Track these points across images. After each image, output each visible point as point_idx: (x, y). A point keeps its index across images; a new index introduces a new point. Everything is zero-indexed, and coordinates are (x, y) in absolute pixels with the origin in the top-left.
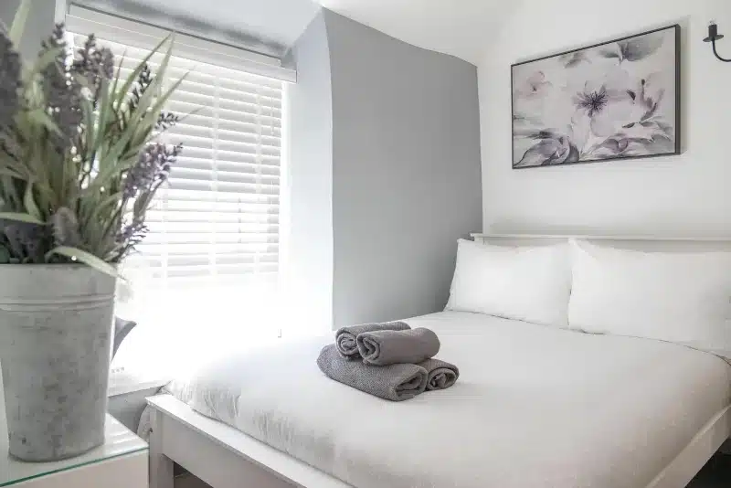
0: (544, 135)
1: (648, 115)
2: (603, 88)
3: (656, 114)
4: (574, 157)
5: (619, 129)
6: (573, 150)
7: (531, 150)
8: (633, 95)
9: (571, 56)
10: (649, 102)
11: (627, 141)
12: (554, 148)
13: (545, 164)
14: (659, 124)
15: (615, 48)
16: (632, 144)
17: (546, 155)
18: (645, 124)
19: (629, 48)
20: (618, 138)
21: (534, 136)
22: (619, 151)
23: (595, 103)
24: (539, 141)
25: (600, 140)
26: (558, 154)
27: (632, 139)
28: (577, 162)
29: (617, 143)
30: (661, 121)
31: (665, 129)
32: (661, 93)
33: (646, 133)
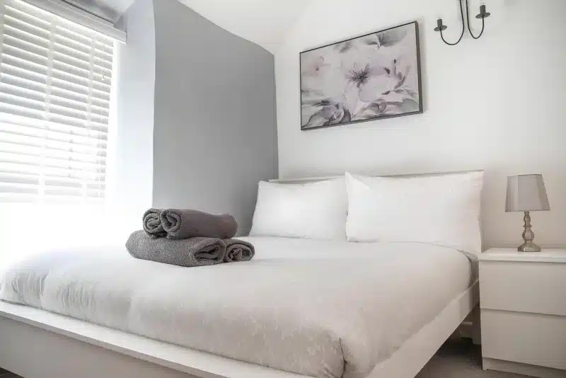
0: (325, 103)
1: (400, 84)
2: (367, 66)
3: (405, 84)
4: (347, 119)
5: (379, 96)
6: (347, 113)
7: (315, 115)
8: (388, 71)
9: (343, 45)
10: (400, 76)
11: (385, 104)
12: (333, 112)
13: (326, 125)
14: (408, 91)
15: (375, 38)
16: (388, 106)
17: (326, 118)
18: (398, 92)
19: (384, 38)
20: (379, 103)
21: (318, 104)
22: (380, 113)
23: (361, 77)
24: (321, 108)
25: (367, 104)
26: (335, 117)
27: (389, 103)
28: (350, 122)
29: (378, 105)
30: (408, 89)
31: (412, 94)
32: (408, 68)
33: (399, 98)
